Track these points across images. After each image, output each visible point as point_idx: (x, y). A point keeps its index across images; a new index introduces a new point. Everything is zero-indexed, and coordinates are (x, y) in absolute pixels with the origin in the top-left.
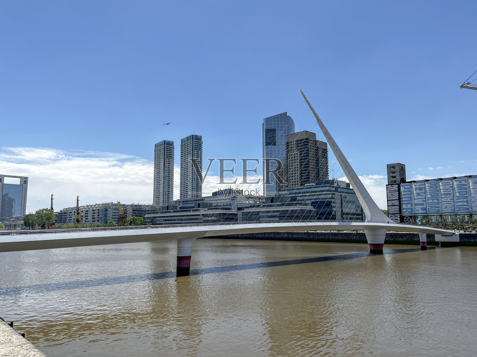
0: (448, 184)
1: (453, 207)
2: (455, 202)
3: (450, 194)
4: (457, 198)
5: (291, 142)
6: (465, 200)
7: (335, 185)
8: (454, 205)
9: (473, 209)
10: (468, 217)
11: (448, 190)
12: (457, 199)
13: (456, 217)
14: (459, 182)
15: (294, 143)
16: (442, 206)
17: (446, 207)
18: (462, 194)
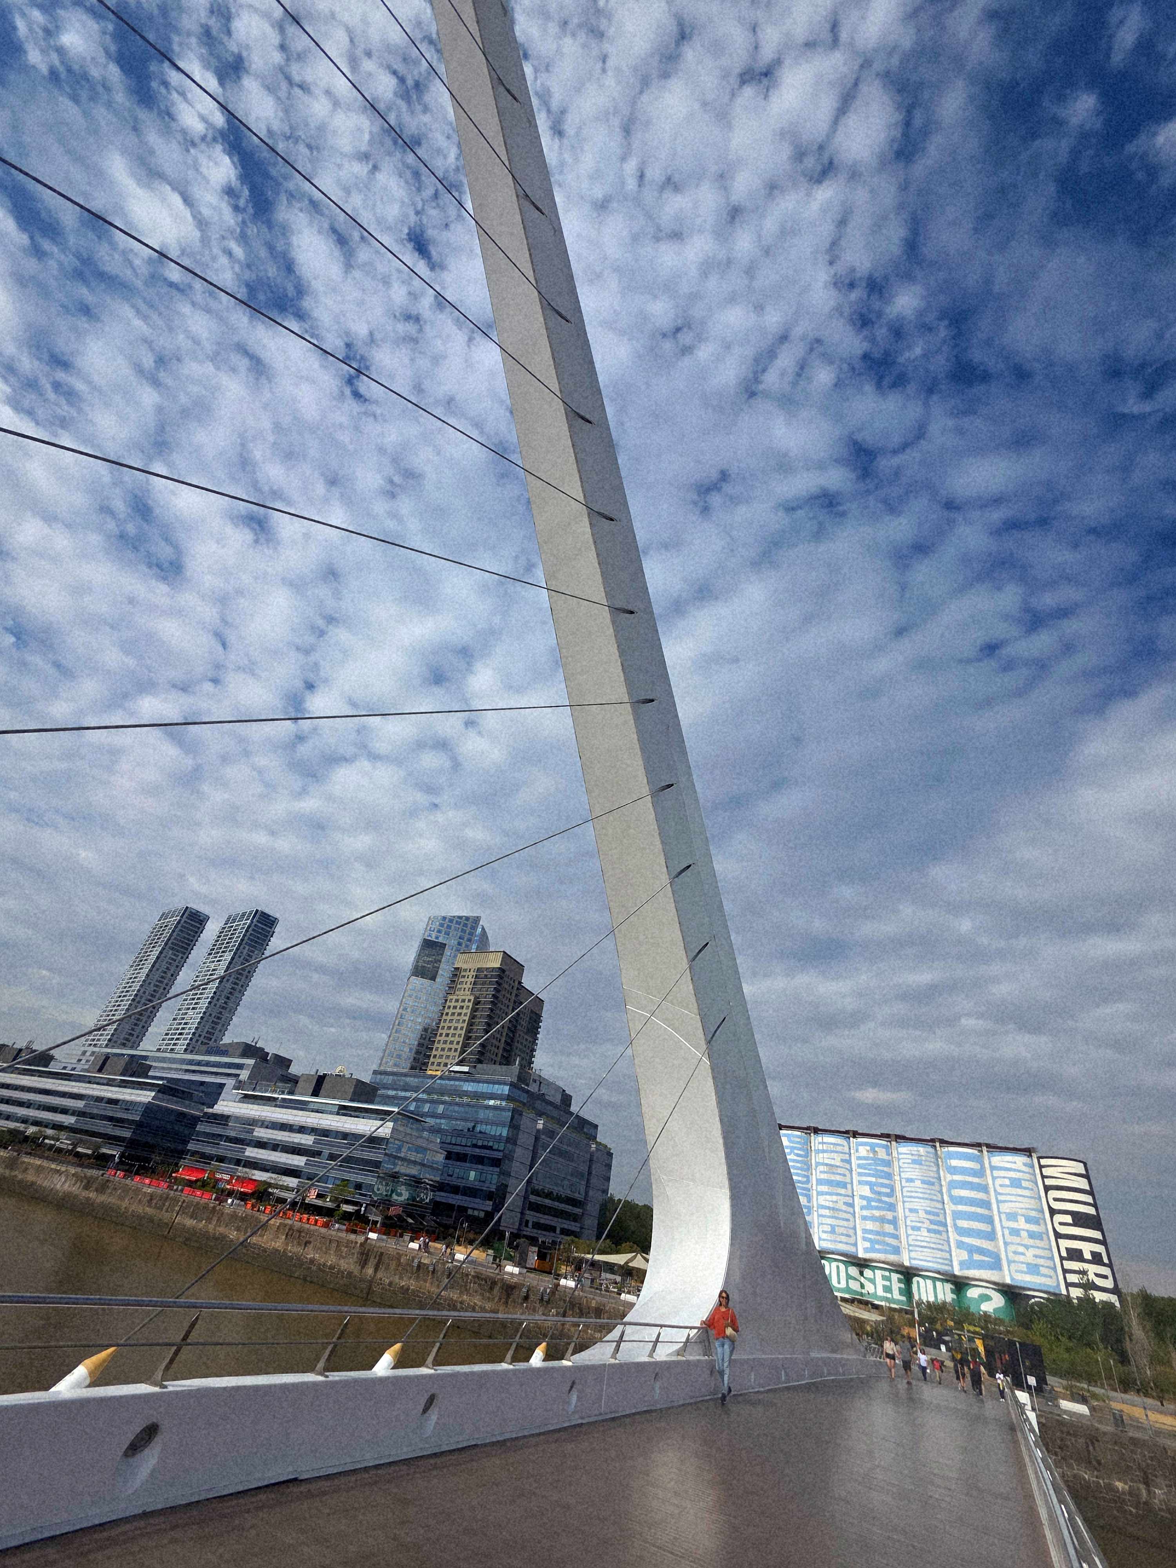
0: (839, 1149)
1: (851, 1232)
2: (857, 1215)
3: (844, 1185)
4: (865, 1203)
5: (465, 970)
6: (889, 1215)
7: (533, 1088)
8: (855, 1228)
9: (913, 1255)
10: (900, 1281)
11: (840, 1171)
12: (862, 1208)
13: (862, 1273)
14: (868, 1148)
15: (472, 973)
16: (819, 1224)
17: (833, 1231)
18: (879, 1193)
